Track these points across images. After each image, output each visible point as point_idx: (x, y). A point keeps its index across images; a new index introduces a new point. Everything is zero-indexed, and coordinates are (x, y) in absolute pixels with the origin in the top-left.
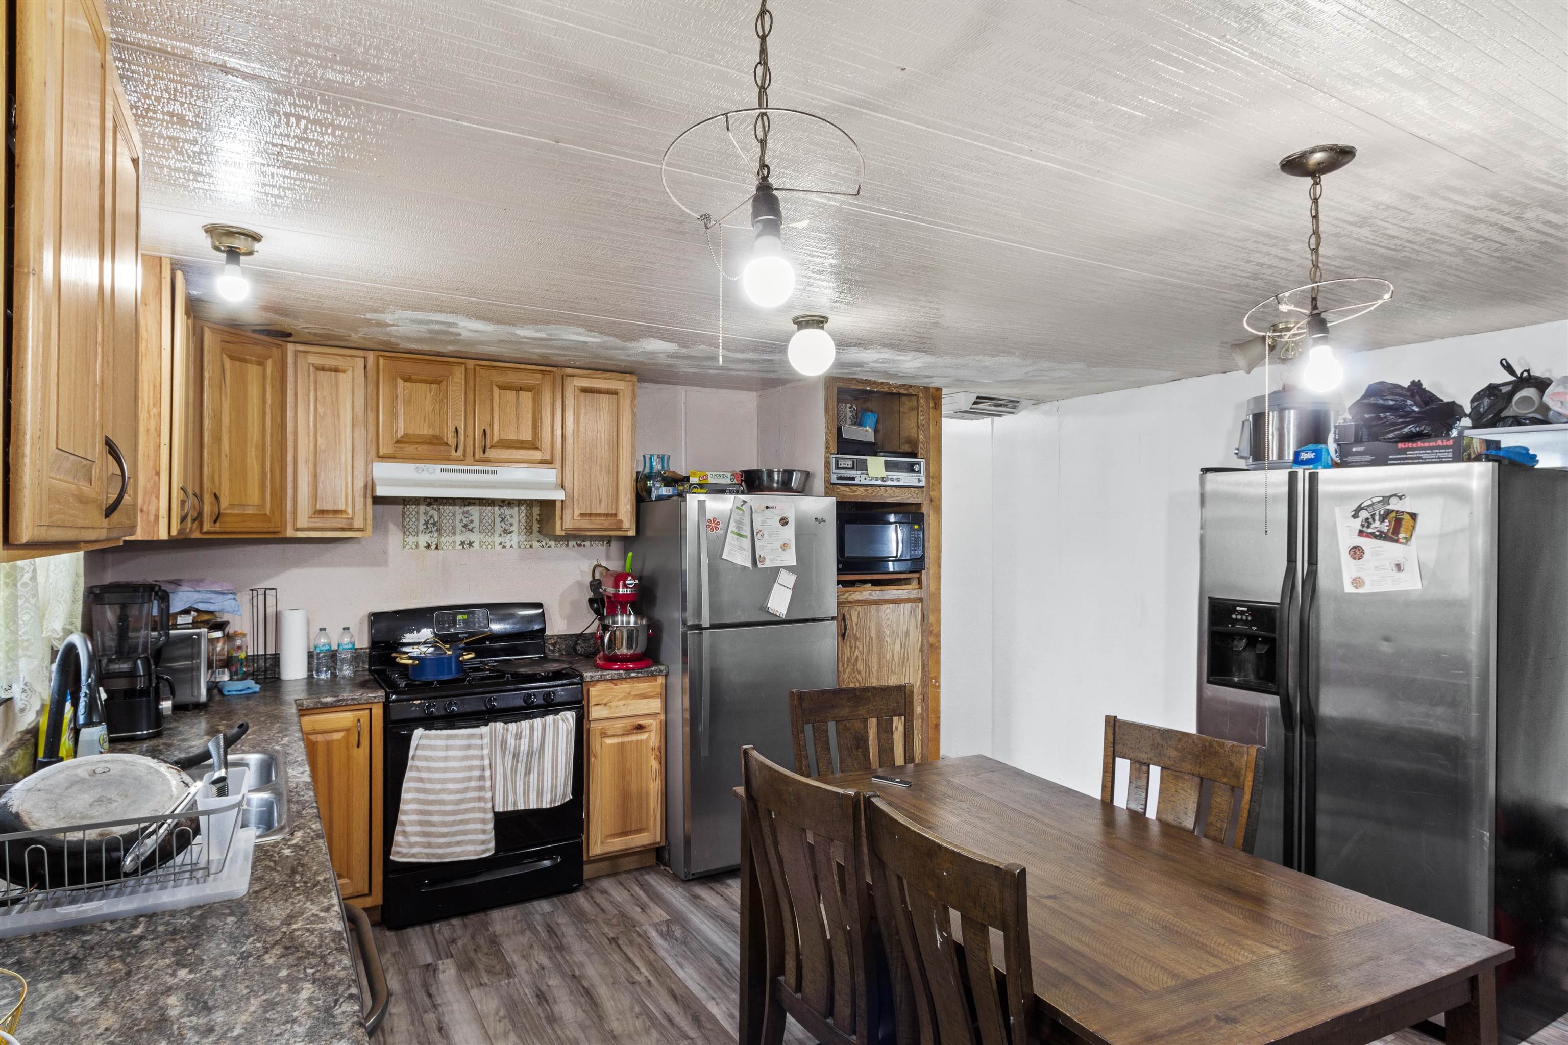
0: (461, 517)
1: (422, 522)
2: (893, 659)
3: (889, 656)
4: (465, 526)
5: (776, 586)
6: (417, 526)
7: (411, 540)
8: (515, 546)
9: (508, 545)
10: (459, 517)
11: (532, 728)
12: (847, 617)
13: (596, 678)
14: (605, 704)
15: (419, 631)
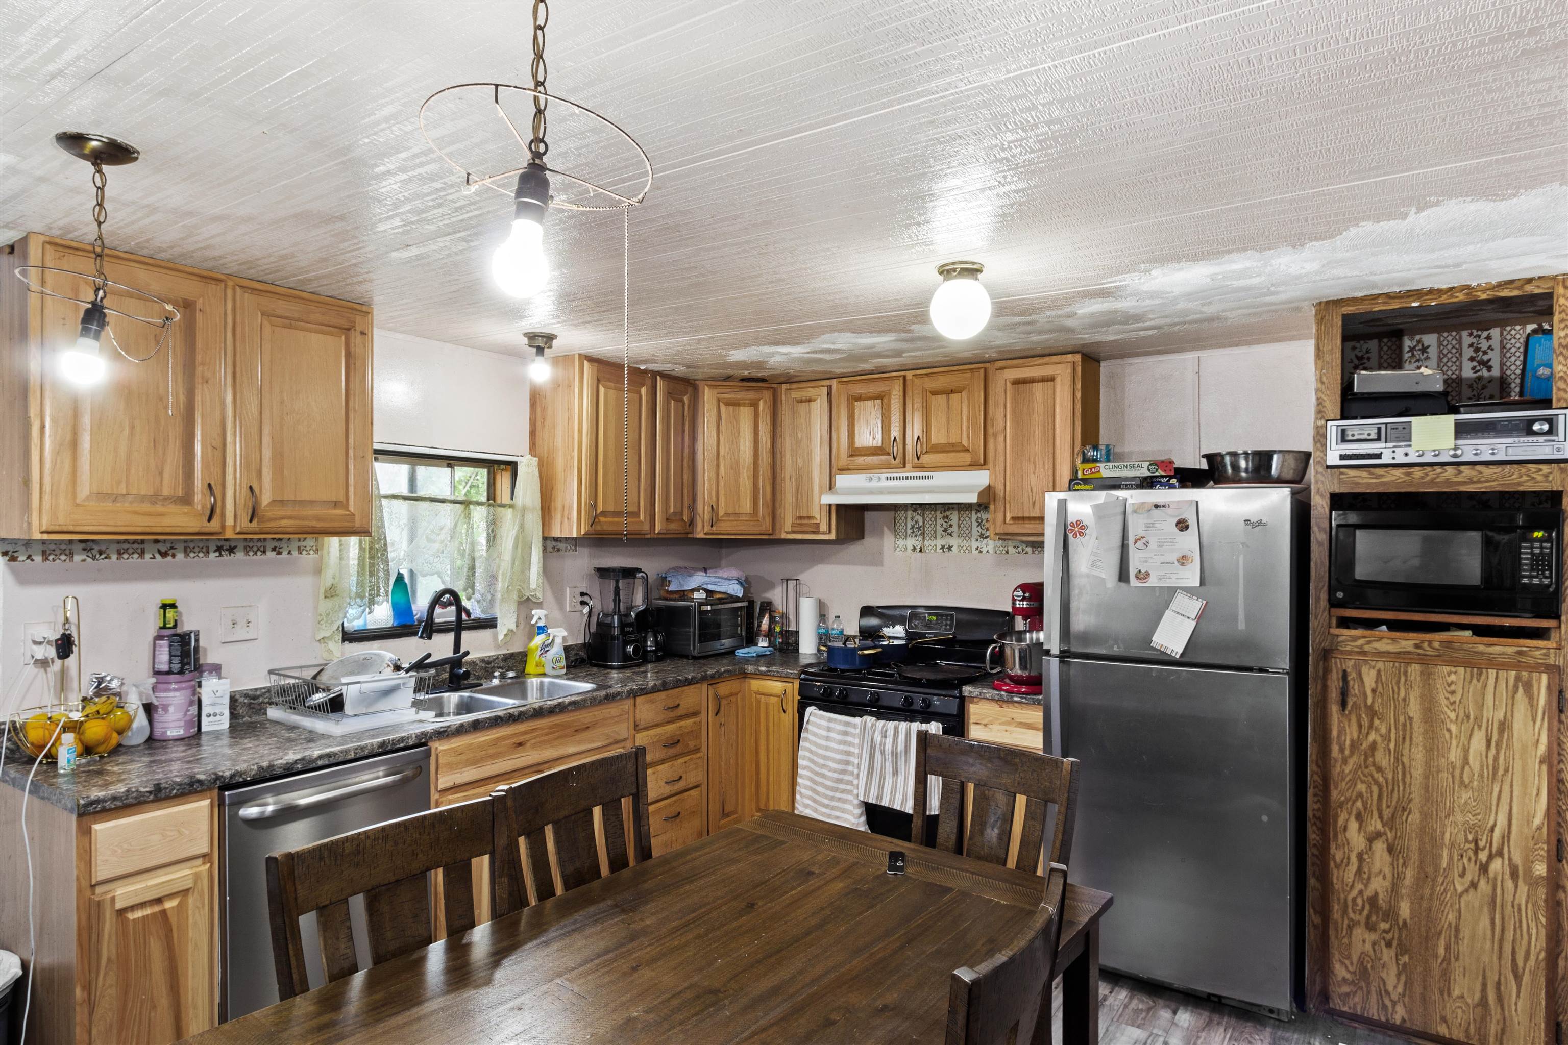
0: (942, 521)
1: (909, 526)
2: (1466, 761)
3: (1454, 755)
4: (945, 530)
5: (1168, 614)
6: (906, 531)
7: (901, 543)
8: (991, 551)
9: (984, 550)
10: (940, 522)
11: (896, 729)
12: (1352, 675)
13: (975, 694)
14: (985, 725)
15: (893, 627)
